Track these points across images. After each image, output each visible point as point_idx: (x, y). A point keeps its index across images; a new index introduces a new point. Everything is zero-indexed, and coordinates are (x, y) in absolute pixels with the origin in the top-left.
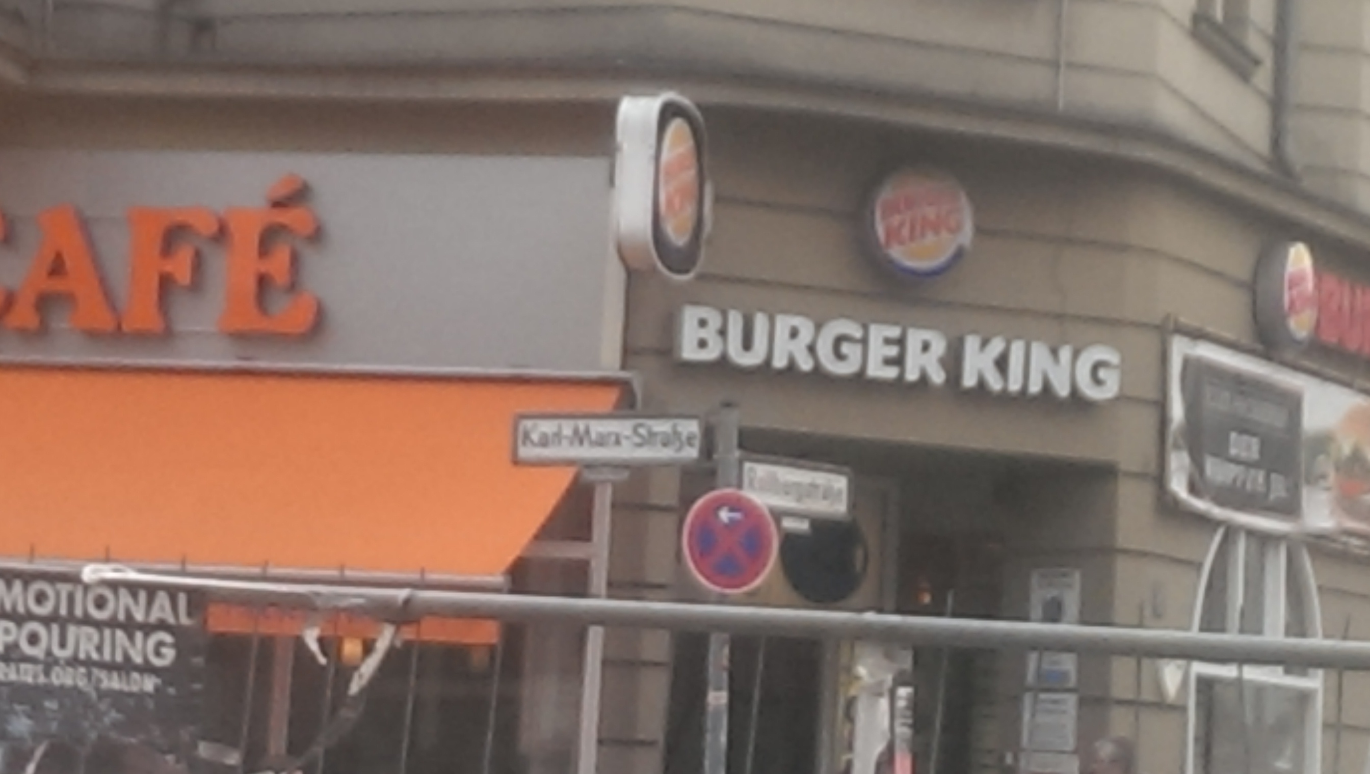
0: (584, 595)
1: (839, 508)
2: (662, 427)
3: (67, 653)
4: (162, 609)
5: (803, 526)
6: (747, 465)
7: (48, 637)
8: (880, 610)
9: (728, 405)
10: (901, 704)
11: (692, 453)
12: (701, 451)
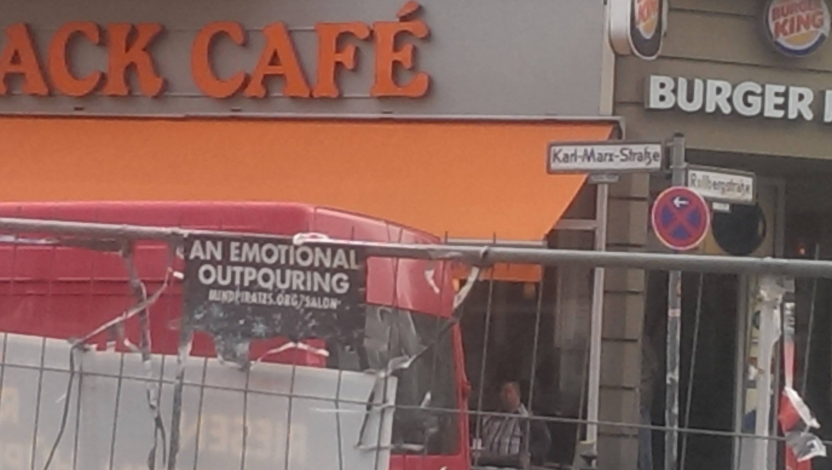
0: (592, 248)
1: (749, 197)
2: (638, 149)
3: (286, 286)
4: (340, 259)
5: (726, 208)
6: (691, 172)
7: (275, 277)
8: (774, 256)
9: (679, 135)
10: (788, 313)
11: (656, 165)
12: (662, 164)
